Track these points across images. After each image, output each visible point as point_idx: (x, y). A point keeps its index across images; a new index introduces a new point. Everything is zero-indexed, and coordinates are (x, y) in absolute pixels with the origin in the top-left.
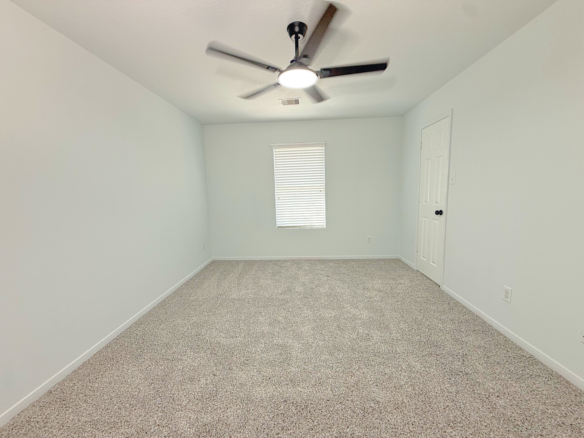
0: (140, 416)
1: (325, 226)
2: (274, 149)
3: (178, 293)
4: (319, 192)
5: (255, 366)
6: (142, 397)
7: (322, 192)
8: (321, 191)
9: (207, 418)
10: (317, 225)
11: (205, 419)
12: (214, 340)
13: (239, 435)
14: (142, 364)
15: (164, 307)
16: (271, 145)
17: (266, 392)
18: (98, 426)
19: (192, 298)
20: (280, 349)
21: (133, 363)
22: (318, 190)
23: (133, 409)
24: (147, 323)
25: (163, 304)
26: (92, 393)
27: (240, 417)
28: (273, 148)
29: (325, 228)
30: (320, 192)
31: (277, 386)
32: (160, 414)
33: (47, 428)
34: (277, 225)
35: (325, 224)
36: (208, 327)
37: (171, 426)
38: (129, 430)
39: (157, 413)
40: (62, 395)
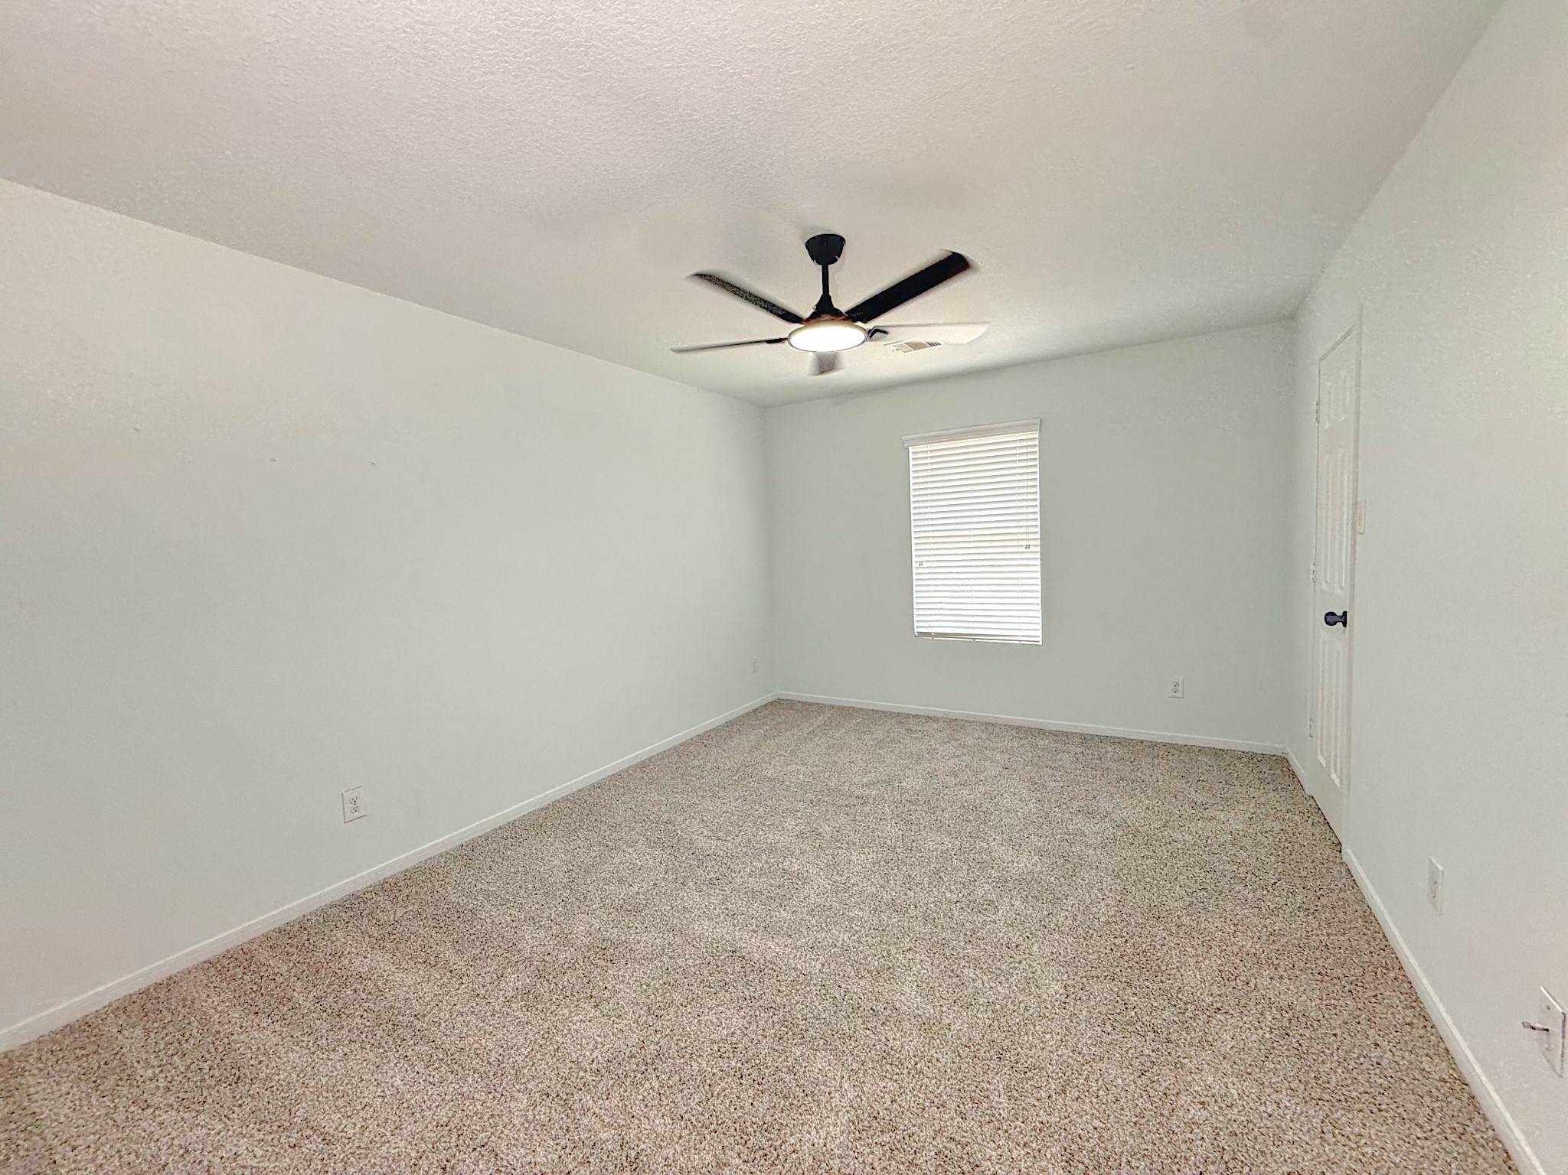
0: (538, 903)
1: (1040, 639)
2: (910, 448)
3: (680, 751)
4: (1023, 549)
5: (725, 891)
6: (550, 882)
7: (1032, 549)
8: (1028, 547)
9: (614, 934)
10: (1018, 636)
11: (608, 934)
12: (686, 836)
13: (638, 967)
14: (572, 843)
15: (644, 769)
16: (903, 438)
17: (715, 931)
18: (490, 898)
19: (695, 762)
20: (786, 878)
21: (562, 839)
22: (1021, 543)
23: (535, 893)
24: (607, 788)
25: (643, 765)
26: (500, 860)
27: (654, 948)
28: (908, 445)
29: (1040, 643)
30: (1028, 550)
31: (737, 928)
32: (560, 909)
33: (443, 883)
34: (916, 630)
35: (1039, 633)
36: (692, 814)
37: (564, 926)
38: (520, 913)
39: (558, 906)
40: (471, 852)
